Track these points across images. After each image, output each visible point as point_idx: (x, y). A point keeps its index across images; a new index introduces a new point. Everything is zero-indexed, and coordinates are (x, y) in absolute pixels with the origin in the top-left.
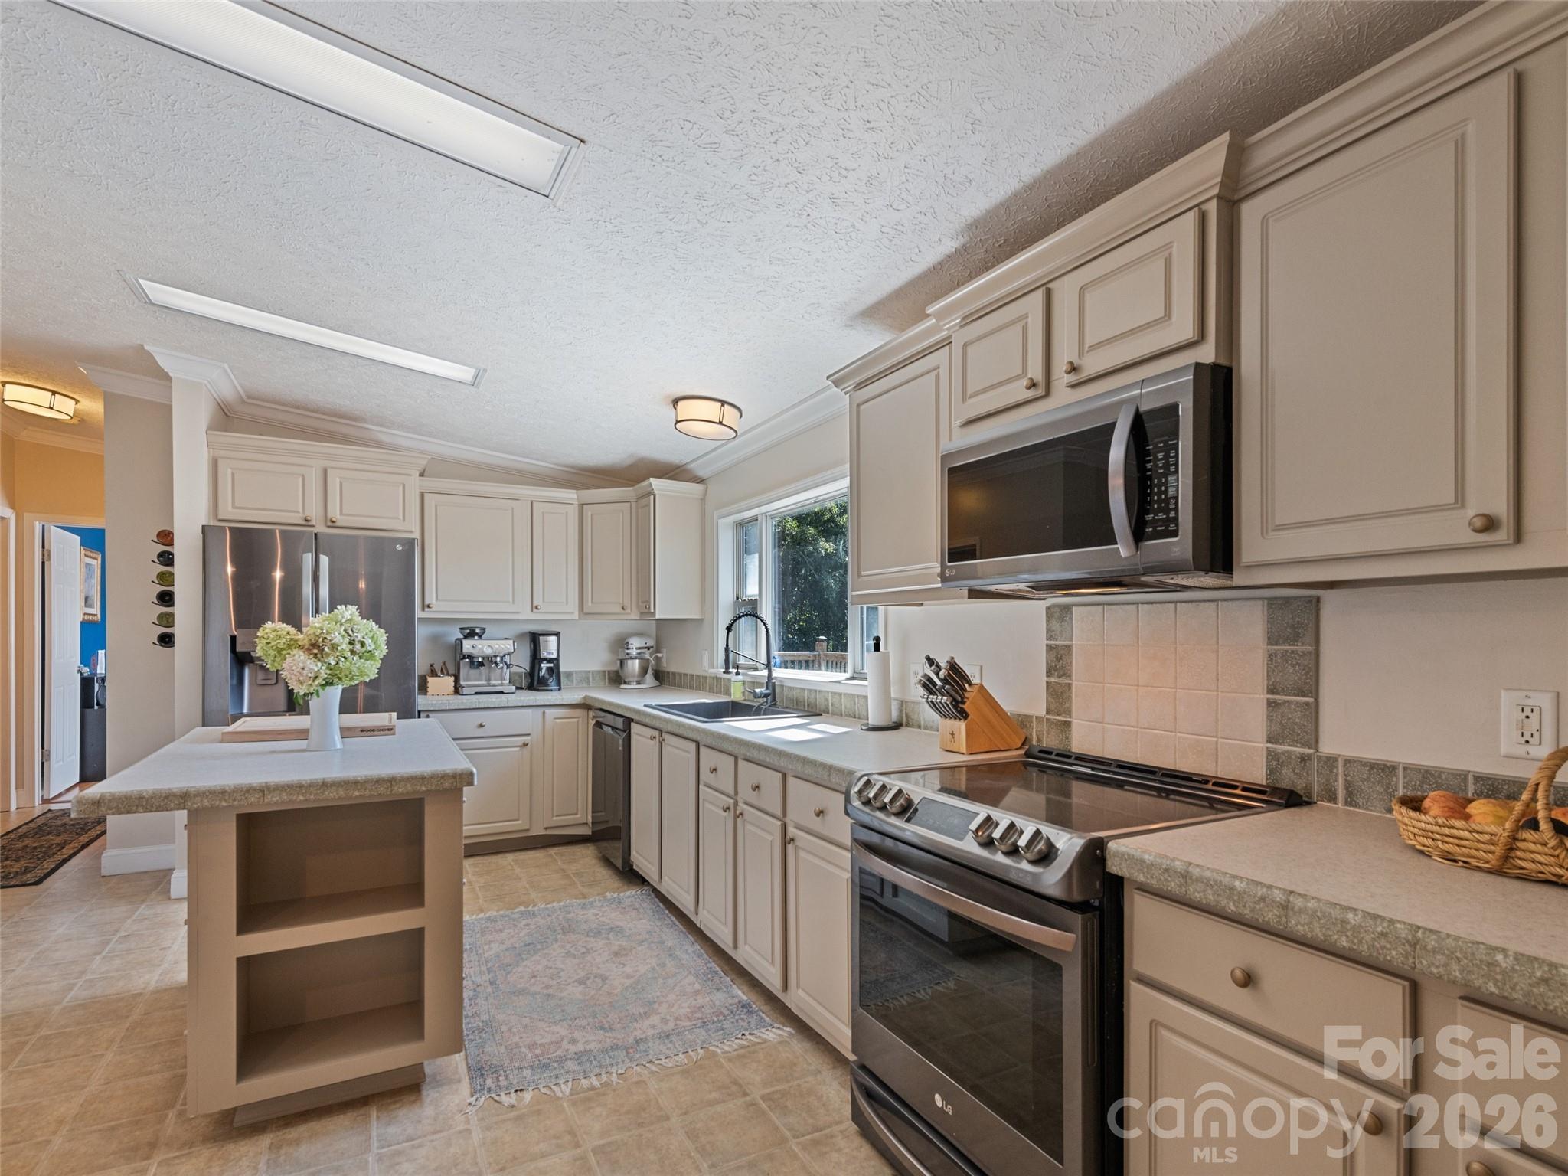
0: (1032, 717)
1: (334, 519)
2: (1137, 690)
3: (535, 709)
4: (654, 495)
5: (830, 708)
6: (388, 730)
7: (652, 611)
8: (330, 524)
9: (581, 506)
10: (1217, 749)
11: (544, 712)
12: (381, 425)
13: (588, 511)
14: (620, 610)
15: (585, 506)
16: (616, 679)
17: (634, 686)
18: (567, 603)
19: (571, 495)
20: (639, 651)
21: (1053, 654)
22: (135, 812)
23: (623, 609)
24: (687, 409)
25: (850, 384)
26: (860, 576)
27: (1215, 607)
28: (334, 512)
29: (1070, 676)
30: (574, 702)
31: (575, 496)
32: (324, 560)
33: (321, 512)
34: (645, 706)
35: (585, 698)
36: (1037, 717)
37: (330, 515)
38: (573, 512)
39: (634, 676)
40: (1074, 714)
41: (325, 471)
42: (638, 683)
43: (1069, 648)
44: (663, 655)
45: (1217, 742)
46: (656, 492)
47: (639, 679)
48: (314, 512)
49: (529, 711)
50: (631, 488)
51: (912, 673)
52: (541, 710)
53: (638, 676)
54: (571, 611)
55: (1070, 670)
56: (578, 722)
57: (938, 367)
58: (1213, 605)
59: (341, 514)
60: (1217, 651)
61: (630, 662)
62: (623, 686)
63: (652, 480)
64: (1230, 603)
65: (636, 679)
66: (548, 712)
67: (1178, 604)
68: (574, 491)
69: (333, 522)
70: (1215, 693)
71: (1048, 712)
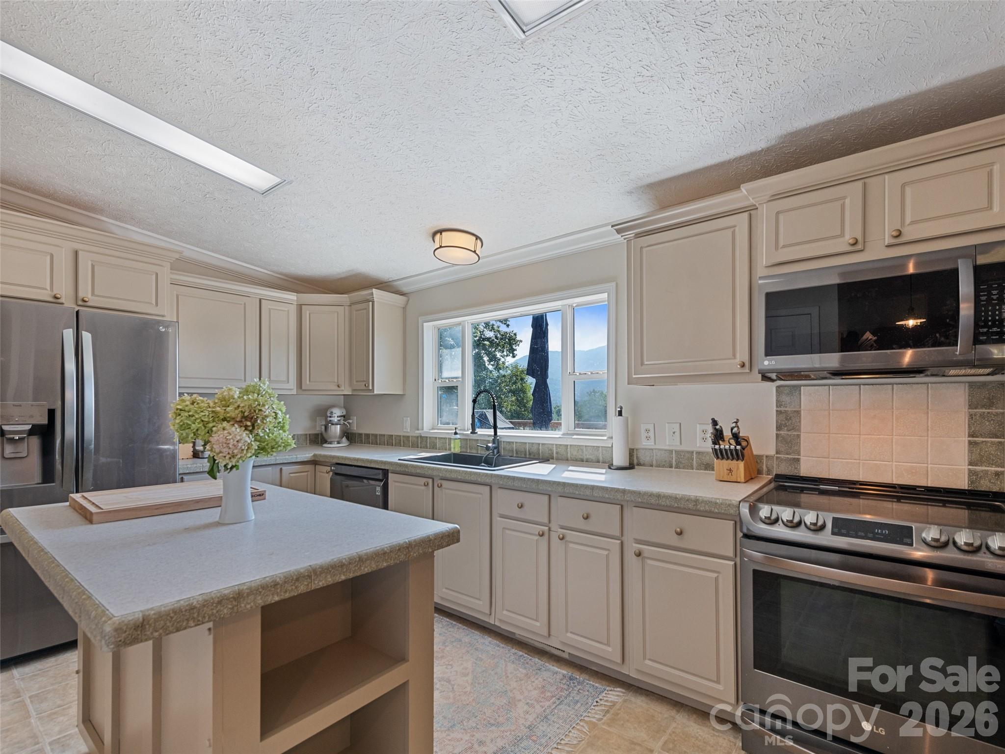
0: (763, 456)
1: (86, 299)
2: (860, 438)
3: (274, 467)
4: (373, 302)
5: (555, 455)
6: (260, 495)
7: (371, 388)
8: (80, 303)
9: (300, 307)
10: (927, 471)
11: (281, 469)
12: (116, 219)
13: (306, 311)
14: (336, 388)
15: (303, 306)
16: (319, 439)
17: (335, 445)
18: (288, 382)
19: (292, 297)
20: (339, 419)
21: (782, 417)
22: (185, 628)
23: (338, 386)
24: (448, 238)
25: (630, 234)
26: (642, 364)
27: (926, 387)
28: (85, 292)
29: (799, 430)
30: (306, 460)
31: (295, 298)
32: (87, 337)
33: (71, 292)
34: (399, 460)
35: (315, 455)
36: (767, 456)
37: (81, 295)
38: (293, 309)
39: (335, 438)
40: (802, 453)
41: (76, 253)
42: (339, 443)
43: (798, 413)
44: (354, 421)
45: (927, 467)
46: (375, 299)
47: (339, 440)
48: (64, 291)
49: (270, 468)
50: (346, 296)
51: (643, 431)
52: (279, 467)
53: (339, 438)
54: (292, 388)
55: (800, 426)
56: (307, 475)
57: (735, 226)
58: (925, 386)
59: (93, 294)
60: (928, 413)
61: (333, 427)
62: (325, 445)
63: (374, 291)
64: (938, 385)
65: (337, 440)
66: (284, 468)
67: (895, 386)
68: (296, 294)
69: (84, 301)
70: (926, 438)
71: (777, 453)
